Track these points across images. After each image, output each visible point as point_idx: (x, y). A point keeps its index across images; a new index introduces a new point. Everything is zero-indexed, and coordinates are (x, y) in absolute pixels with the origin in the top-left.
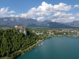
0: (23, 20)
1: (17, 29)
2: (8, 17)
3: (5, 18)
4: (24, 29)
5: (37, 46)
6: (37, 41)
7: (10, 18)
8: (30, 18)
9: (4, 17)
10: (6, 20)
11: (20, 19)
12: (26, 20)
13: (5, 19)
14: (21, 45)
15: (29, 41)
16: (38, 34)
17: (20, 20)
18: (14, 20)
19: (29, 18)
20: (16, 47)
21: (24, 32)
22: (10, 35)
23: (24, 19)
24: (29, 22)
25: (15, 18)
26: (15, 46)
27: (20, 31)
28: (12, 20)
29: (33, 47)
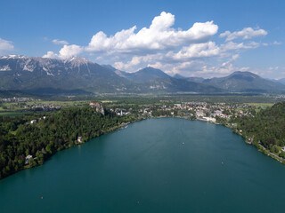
0: (66, 69)
1: (92, 107)
2: (13, 56)
4: (101, 106)
5: (119, 128)
7: (21, 61)
10: (6, 68)
11: (54, 66)
12: (77, 68)
13: (2, 67)
16: (120, 114)
17: (54, 70)
18: (36, 70)
19: (85, 60)
23: (68, 64)
24: (87, 78)
25: (38, 63)
27: (97, 110)
28: (25, 68)
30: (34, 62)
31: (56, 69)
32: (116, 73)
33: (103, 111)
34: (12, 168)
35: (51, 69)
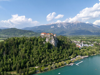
0: (72, 25)
1: (43, 38)
2: (55, 23)
3: (52, 25)
4: (52, 37)
5: (67, 64)
6: (72, 58)
7: (57, 24)
8: (81, 23)
10: (53, 27)
11: (67, 25)
12: (76, 25)
14: (40, 59)
15: (56, 55)
16: (81, 45)
17: (67, 26)
18: (61, 27)
19: (79, 22)
20: (33, 61)
21: (52, 42)
22: (33, 44)
23: (73, 24)
24: (79, 28)
26: (32, 59)
27: (47, 40)
28: (58, 26)
29: (60, 66)
30: (61, 24)
31: (68, 26)
32: (94, 26)
35: (66, 26)
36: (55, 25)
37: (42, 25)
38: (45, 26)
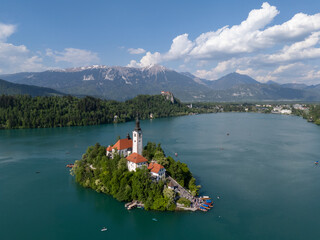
0: (144, 77)
1: (163, 95)
2: (96, 66)
3: (87, 72)
4: (171, 95)
7: (103, 70)
8: (166, 71)
9: (83, 68)
10: (90, 78)
11: (132, 75)
12: (154, 76)
13: (87, 77)
17: (132, 79)
18: (116, 79)
19: (163, 68)
24: (164, 86)
25: (118, 72)
27: (167, 98)
28: (107, 77)
30: (115, 72)
31: (134, 77)
32: (195, 80)
33: (172, 100)
34: (106, 120)
35: (129, 77)
36: (96, 73)
37: (49, 69)
38: (64, 73)
